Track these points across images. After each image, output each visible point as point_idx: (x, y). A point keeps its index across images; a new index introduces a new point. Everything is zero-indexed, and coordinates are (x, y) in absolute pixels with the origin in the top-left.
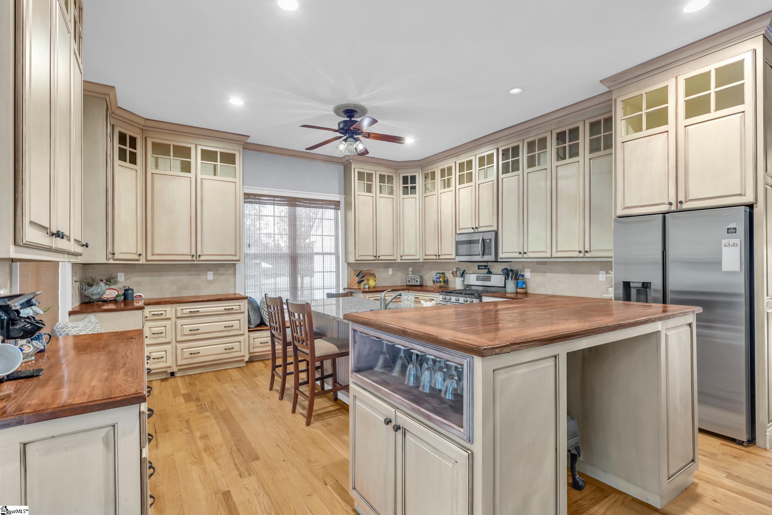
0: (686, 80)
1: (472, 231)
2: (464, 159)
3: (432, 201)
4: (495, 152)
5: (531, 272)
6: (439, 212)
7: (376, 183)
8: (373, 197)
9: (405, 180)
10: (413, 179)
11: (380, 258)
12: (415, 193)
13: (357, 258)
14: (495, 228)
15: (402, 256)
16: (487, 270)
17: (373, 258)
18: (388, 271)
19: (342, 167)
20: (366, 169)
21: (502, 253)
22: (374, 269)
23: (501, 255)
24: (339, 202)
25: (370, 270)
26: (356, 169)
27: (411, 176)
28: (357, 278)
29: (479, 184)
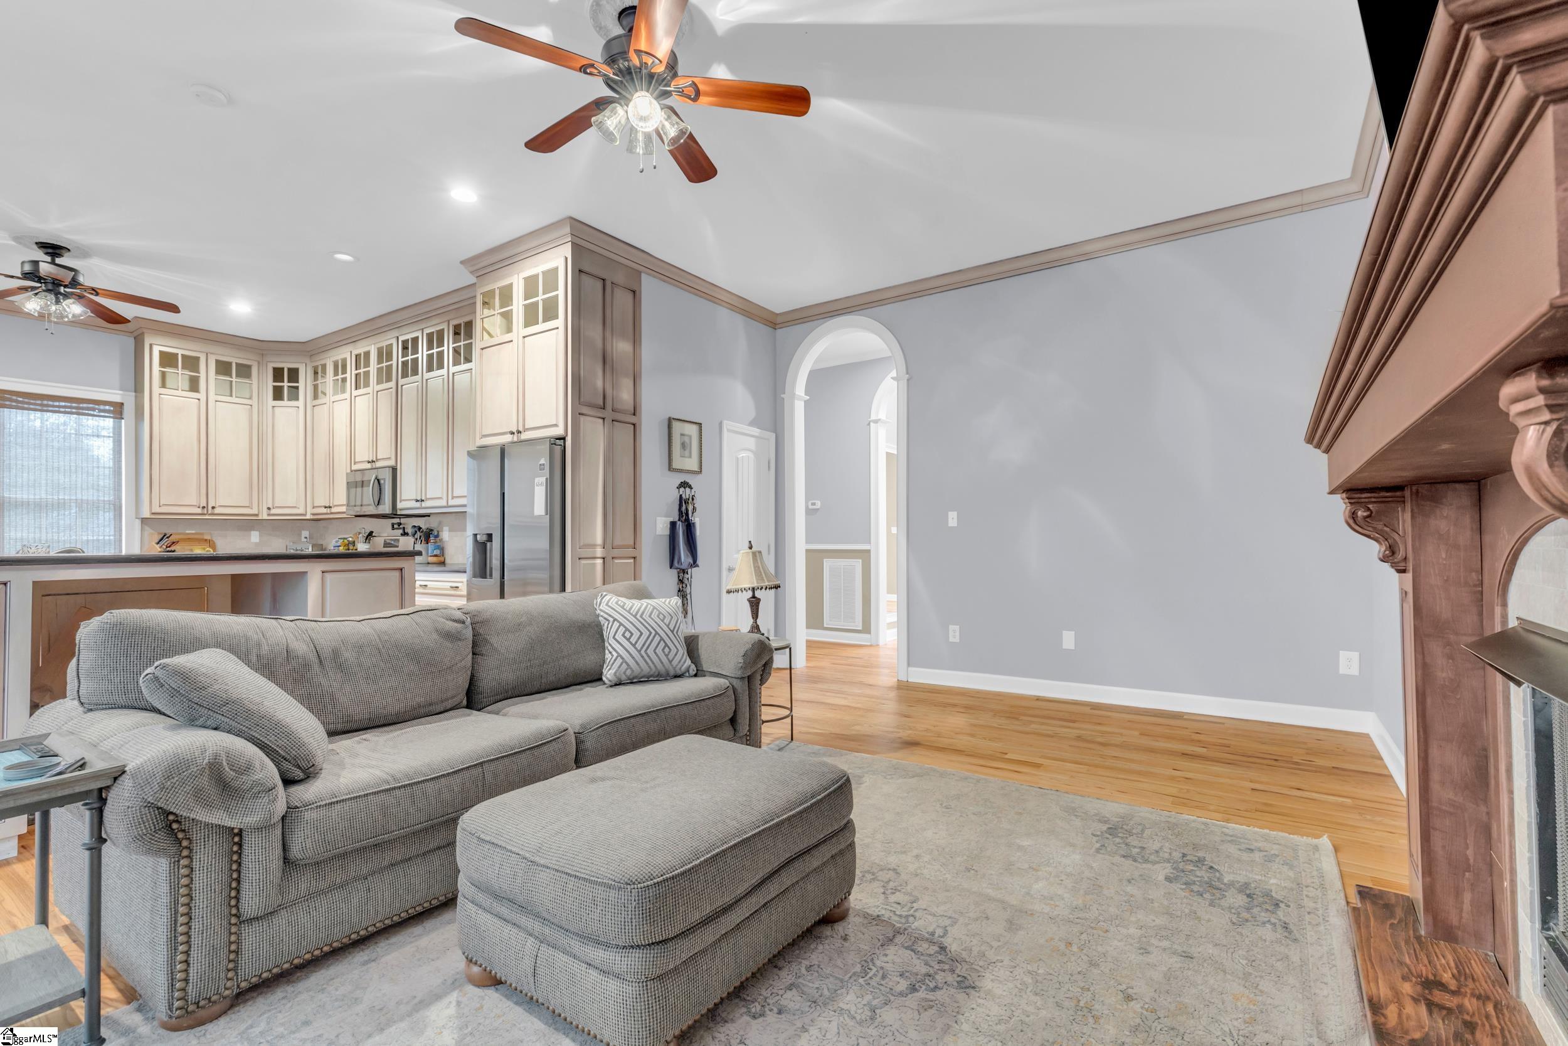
0: (525, 279)
1: (369, 466)
2: (360, 349)
3: (322, 412)
4: (394, 342)
5: (449, 531)
6: (331, 433)
7: (207, 373)
8: (199, 399)
9: (278, 374)
10: (294, 375)
11: (217, 511)
12: (297, 399)
13: (156, 509)
14: (392, 463)
15: (269, 509)
16: (401, 531)
17: (199, 511)
18: (250, 536)
19: (132, 340)
20: (179, 348)
21: (400, 502)
22: (212, 532)
23: (400, 505)
24: (122, 404)
25: (202, 534)
26: (156, 347)
27: (289, 369)
28: (157, 547)
29: (377, 392)
